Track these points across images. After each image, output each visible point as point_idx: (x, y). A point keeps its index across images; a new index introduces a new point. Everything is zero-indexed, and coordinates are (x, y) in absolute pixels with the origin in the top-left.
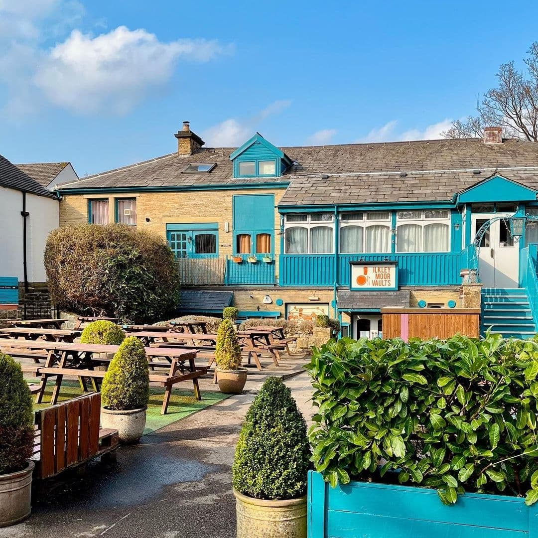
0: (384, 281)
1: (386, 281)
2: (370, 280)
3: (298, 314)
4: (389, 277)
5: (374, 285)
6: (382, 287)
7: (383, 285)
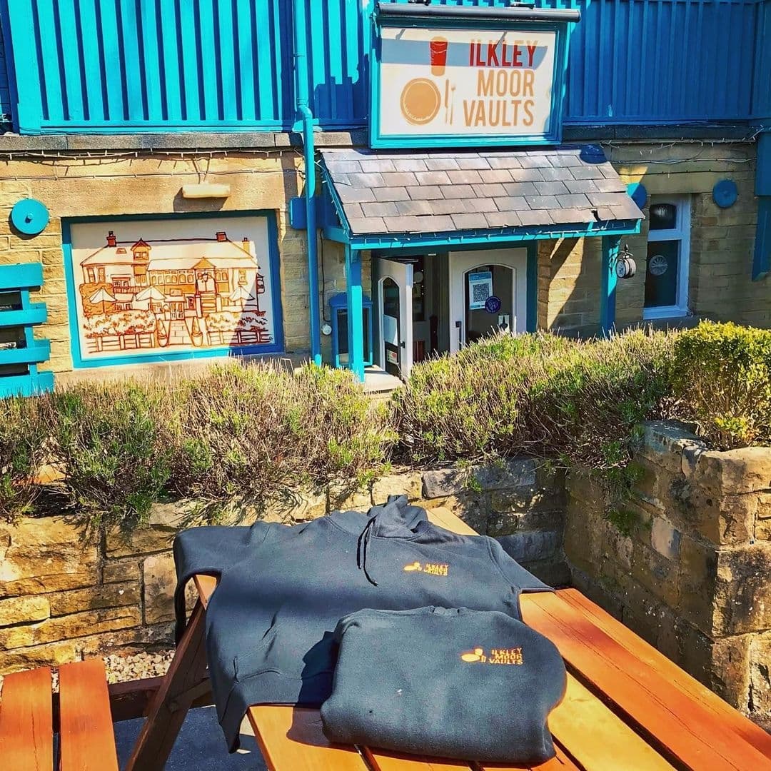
0: (510, 108)
1: (516, 103)
2: (456, 100)
3: (129, 270)
4: (530, 85)
5: (468, 124)
6: (500, 130)
7: (505, 124)
